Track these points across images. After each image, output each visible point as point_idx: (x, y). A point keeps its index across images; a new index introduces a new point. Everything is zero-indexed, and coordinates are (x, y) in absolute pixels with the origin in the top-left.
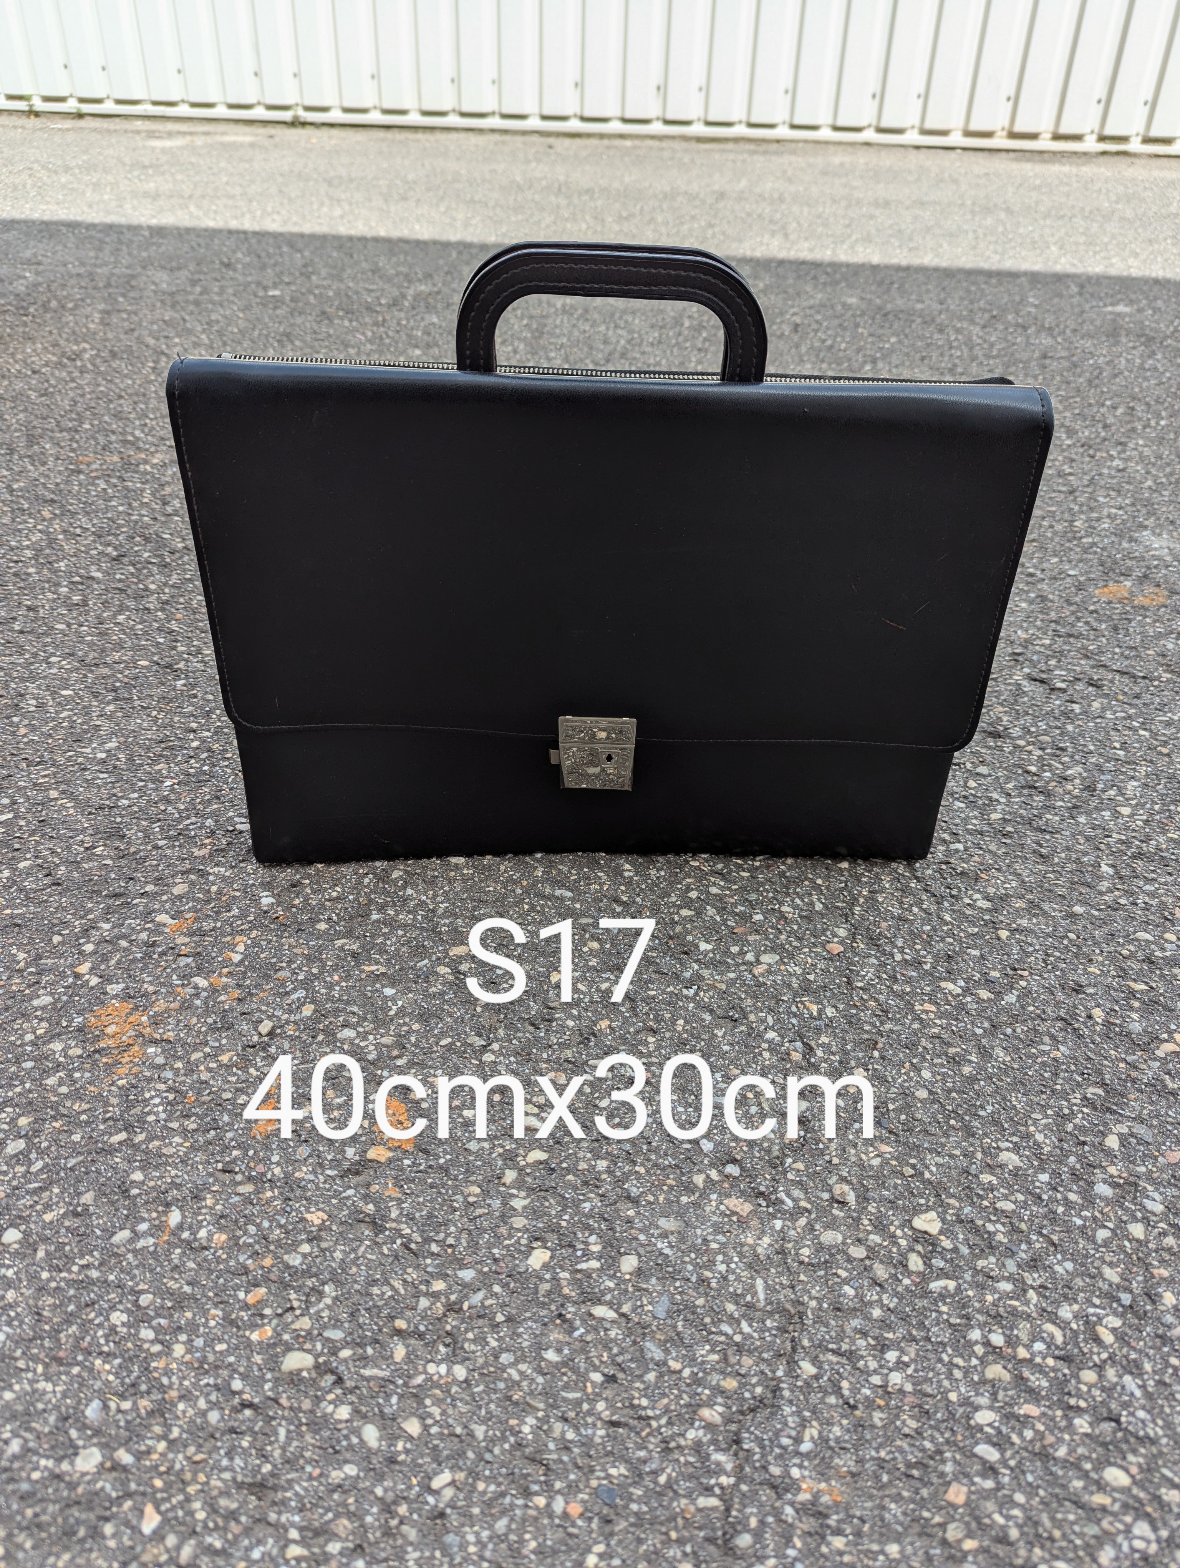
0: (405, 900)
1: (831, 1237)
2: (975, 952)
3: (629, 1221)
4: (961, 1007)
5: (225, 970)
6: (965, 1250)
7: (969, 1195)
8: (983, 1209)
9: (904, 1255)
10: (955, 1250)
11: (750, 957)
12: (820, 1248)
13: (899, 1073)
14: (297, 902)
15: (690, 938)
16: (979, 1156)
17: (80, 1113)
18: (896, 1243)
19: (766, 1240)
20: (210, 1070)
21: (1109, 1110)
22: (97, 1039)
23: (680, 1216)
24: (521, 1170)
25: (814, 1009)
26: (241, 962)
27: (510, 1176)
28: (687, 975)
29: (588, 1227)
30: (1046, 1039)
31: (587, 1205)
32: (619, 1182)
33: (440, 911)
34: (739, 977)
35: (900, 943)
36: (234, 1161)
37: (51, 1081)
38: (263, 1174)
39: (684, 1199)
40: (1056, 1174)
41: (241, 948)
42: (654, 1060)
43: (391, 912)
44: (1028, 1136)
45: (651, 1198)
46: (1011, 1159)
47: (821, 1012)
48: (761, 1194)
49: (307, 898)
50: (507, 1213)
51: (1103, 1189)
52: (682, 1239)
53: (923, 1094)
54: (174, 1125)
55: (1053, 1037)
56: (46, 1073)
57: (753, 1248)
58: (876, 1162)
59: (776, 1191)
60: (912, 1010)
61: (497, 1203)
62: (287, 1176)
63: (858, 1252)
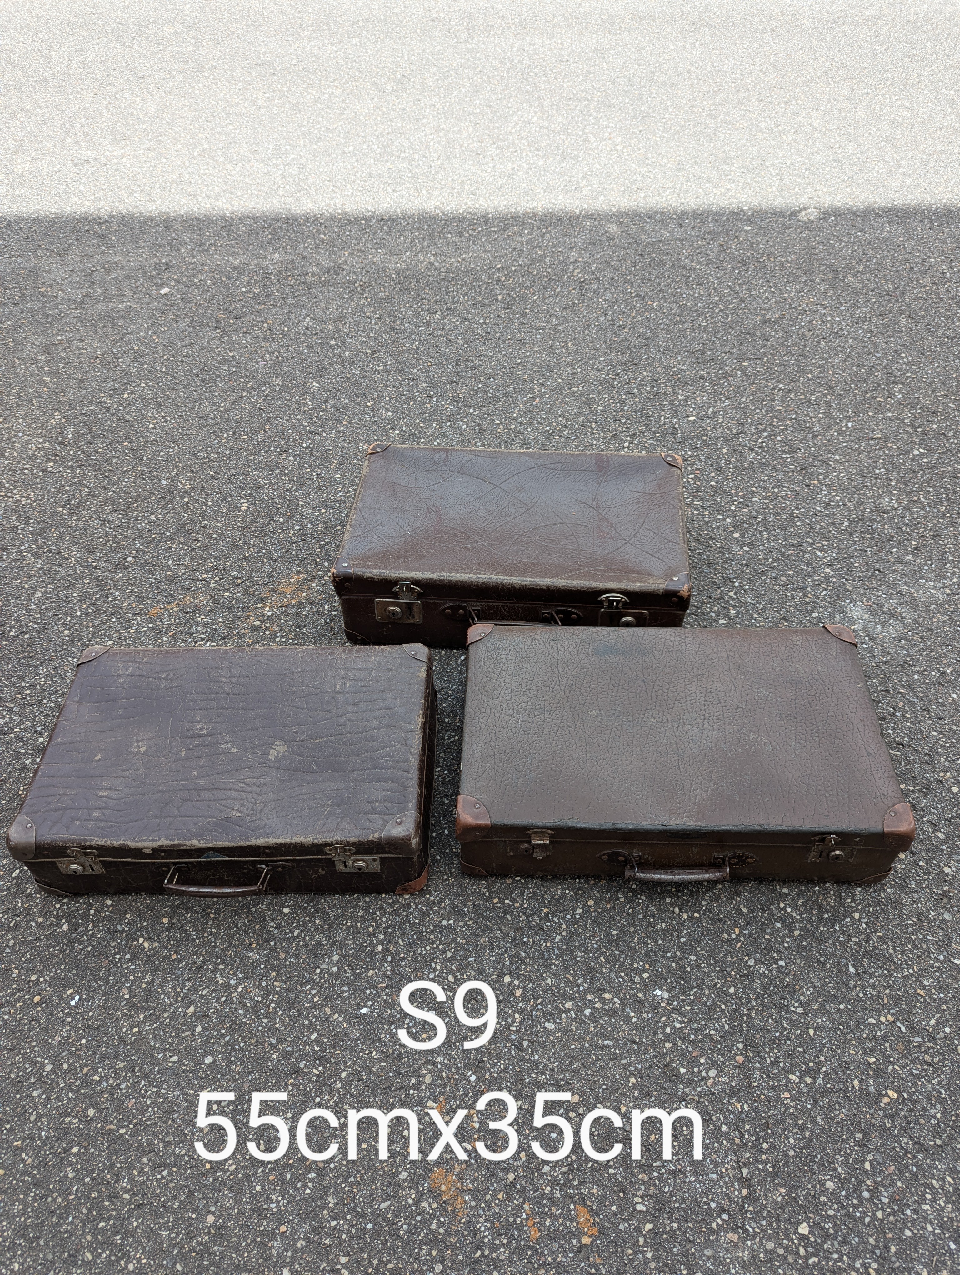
0: (536, 1063)
1: (770, 1245)
2: (801, 1049)
3: (693, 1254)
4: (800, 1091)
5: (476, 1136)
6: (819, 1241)
7: (817, 1211)
8: (823, 1216)
9: (797, 1248)
10: (816, 1241)
11: (704, 1074)
12: (766, 1252)
13: (781, 1143)
14: (487, 1077)
15: (674, 1065)
16: (818, 1186)
17: (455, 1243)
18: (793, 1243)
19: (747, 1253)
20: (497, 1205)
21: (864, 1145)
22: (440, 1195)
23: (712, 1247)
24: (644, 1236)
25: (739, 1106)
26: (480, 1127)
27: (641, 1240)
28: (680, 1093)
29: (678, 1261)
30: (837, 1107)
31: (675, 1249)
32: (684, 1233)
33: (556, 1070)
34: (703, 1089)
35: (767, 1050)
36: (530, 1256)
37: (433, 1226)
38: (545, 1262)
39: (711, 1238)
40: (847, 1190)
41: (476, 1119)
42: (680, 1157)
43: (534, 1075)
44: (836, 1169)
45: (698, 1240)
46: (830, 1185)
47: (742, 1107)
48: (739, 1227)
49: (491, 1073)
50: (646, 1261)
51: (866, 1194)
52: (715, 1260)
53: (792, 1153)
54: (497, 1242)
55: (839, 1104)
56: (429, 1222)
57: (742, 1258)
58: (780, 1199)
59: (745, 1225)
60: (780, 1098)
61: (640, 1257)
62: (555, 1260)
63: (781, 1251)
